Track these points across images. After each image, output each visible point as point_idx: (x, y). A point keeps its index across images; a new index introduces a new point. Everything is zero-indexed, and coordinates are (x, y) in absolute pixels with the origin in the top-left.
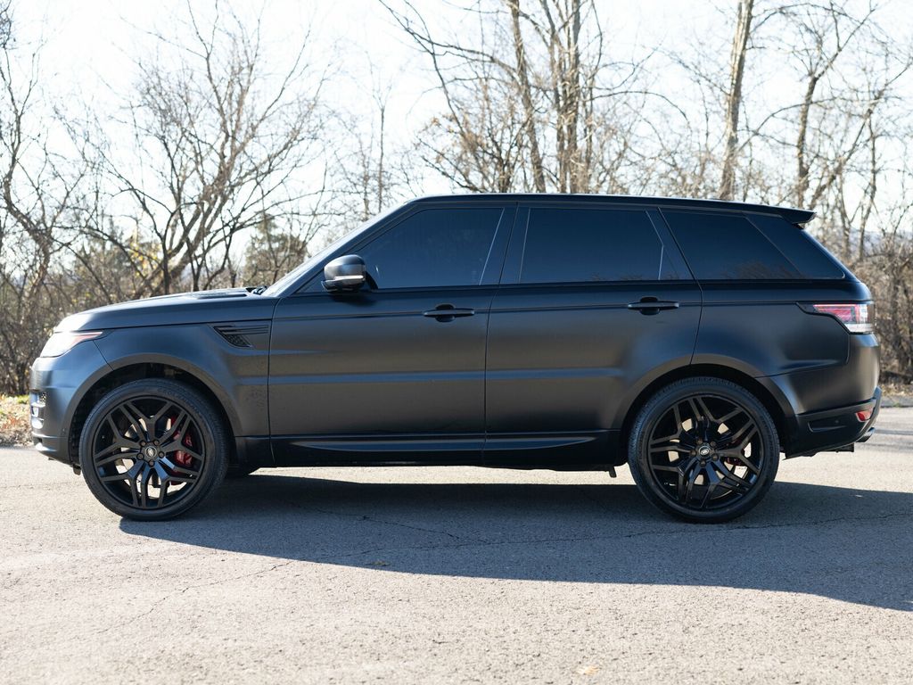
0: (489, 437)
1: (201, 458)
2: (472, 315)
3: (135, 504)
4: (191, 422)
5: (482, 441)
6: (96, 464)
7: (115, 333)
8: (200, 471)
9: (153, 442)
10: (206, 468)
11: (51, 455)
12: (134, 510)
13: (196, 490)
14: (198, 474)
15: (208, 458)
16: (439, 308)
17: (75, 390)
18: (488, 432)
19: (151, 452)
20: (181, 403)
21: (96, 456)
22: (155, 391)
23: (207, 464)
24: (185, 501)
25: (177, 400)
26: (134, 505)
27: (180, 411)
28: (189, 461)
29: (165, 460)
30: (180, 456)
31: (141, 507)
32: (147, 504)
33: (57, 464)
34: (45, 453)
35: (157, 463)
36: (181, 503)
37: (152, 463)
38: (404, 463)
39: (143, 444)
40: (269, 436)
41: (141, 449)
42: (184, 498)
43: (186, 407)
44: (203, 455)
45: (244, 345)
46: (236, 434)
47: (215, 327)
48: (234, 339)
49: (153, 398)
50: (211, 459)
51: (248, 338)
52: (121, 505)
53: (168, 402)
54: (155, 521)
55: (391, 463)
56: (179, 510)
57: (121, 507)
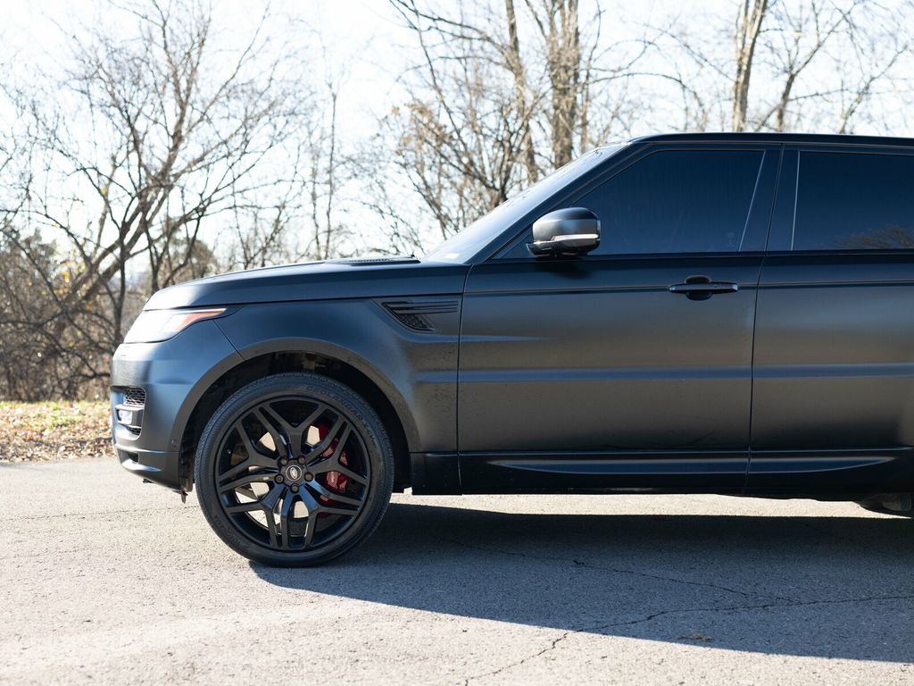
0: (755, 456)
1: (365, 481)
2: (733, 291)
3: (273, 543)
4: (352, 433)
5: (746, 460)
6: (220, 490)
7: (244, 311)
8: (363, 498)
9: (297, 459)
10: (372, 494)
11: (148, 476)
12: (272, 553)
13: (357, 524)
14: (360, 504)
15: (375, 481)
16: (690, 282)
17: (191, 386)
18: (753, 449)
19: (294, 473)
20: (340, 406)
21: (219, 479)
22: (302, 389)
23: (373, 489)
24: (342, 539)
25: (333, 402)
26: (271, 545)
27: (337, 417)
28: (343, 485)
29: (315, 484)
30: (332, 479)
31: (282, 548)
32: (289, 544)
33: (156, 488)
34: (139, 473)
35: (302, 489)
36: (336, 543)
37: (295, 489)
38: (636, 489)
39: (284, 462)
40: (455, 452)
41: (280, 469)
42: (340, 536)
43: (346, 413)
44: (368, 477)
45: (424, 328)
46: (411, 448)
47: (383, 304)
48: (409, 318)
49: (300, 399)
50: (379, 483)
51: (432, 318)
52: (253, 545)
53: (321, 405)
54: (303, 567)
55: (618, 489)
56: (333, 552)
57: (253, 549)
